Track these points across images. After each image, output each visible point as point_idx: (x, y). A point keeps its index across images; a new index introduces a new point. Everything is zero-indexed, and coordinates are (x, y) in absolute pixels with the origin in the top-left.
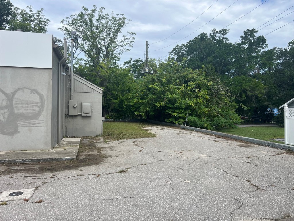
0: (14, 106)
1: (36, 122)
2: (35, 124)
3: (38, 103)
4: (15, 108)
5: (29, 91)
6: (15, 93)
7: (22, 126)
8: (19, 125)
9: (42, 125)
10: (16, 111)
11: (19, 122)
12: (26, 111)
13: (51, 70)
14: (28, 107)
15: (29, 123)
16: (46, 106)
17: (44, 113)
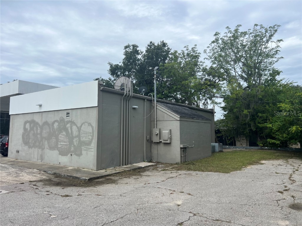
0: (81, 135)
1: (90, 148)
2: (89, 149)
3: (91, 133)
4: (81, 137)
5: (88, 124)
6: (81, 126)
7: (84, 150)
8: (82, 149)
9: (92, 150)
10: (82, 139)
11: (82, 147)
12: (86, 139)
13: (97, 108)
14: (86, 136)
15: (87, 148)
16: (94, 135)
17: (94, 141)
